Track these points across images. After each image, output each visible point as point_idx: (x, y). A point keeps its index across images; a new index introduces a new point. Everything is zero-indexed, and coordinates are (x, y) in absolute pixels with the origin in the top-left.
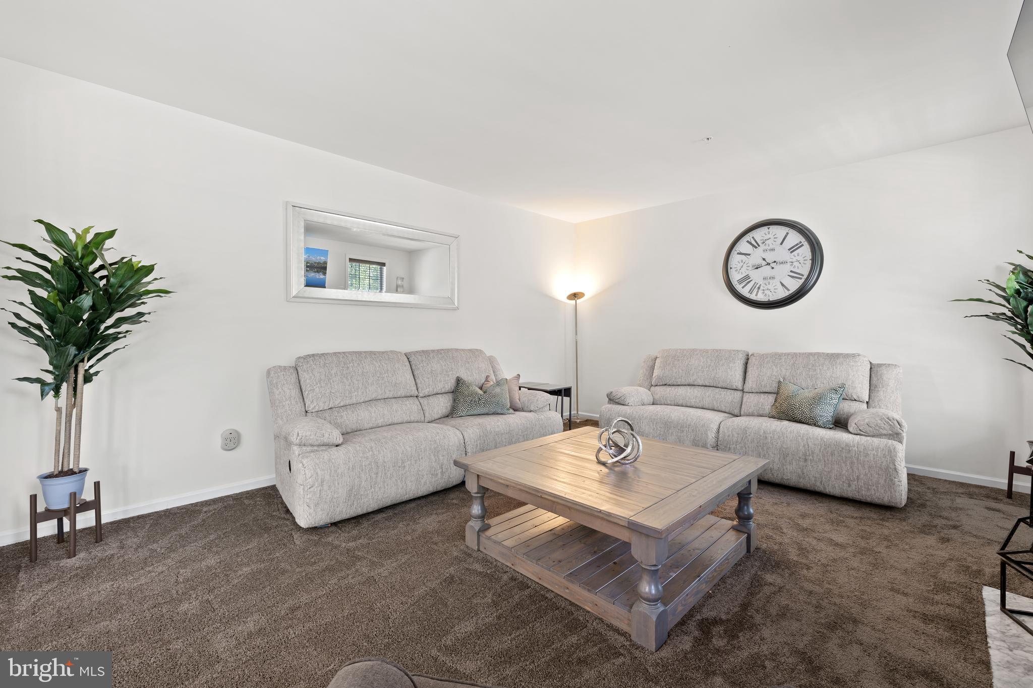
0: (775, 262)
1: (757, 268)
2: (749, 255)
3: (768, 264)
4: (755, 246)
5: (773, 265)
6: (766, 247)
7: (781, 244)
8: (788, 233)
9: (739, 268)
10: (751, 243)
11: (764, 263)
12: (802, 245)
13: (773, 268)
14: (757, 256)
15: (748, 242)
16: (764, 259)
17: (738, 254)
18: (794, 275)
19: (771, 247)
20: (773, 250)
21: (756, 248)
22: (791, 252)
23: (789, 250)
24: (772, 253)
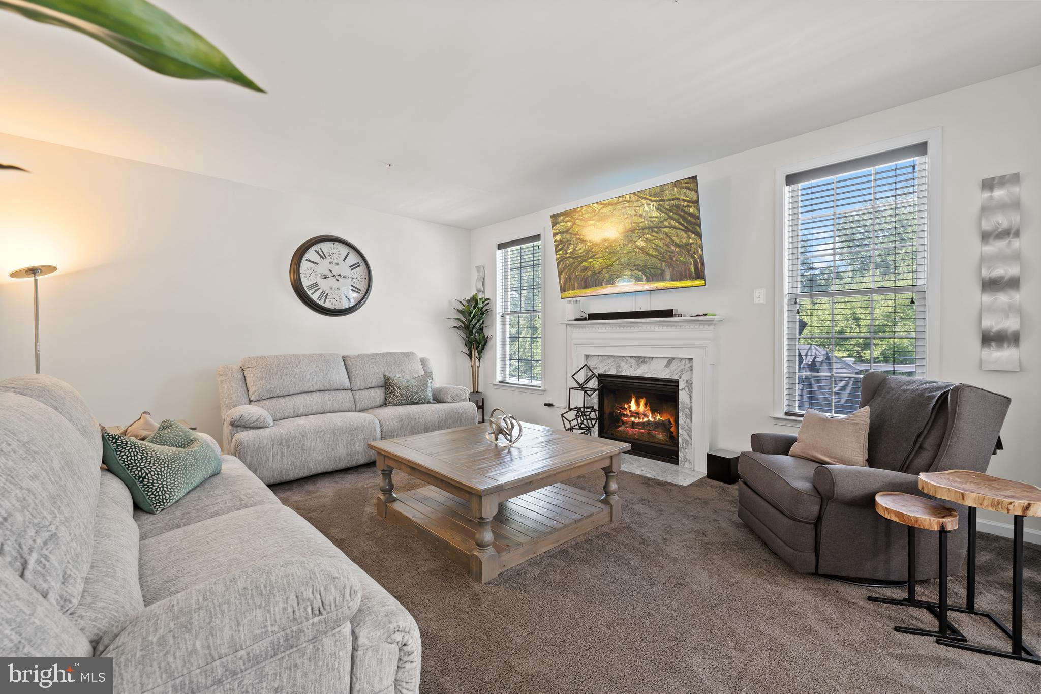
0: (340, 275)
1: (325, 278)
2: (317, 264)
3: (334, 276)
4: (323, 257)
5: (338, 277)
6: (332, 261)
7: (344, 260)
8: (349, 253)
9: (308, 275)
10: (318, 253)
11: (330, 275)
12: (359, 266)
13: (338, 280)
14: (324, 267)
15: (316, 251)
16: (331, 271)
17: (307, 260)
18: (355, 289)
19: (336, 261)
20: (337, 264)
21: (323, 259)
22: (352, 270)
23: (350, 267)
24: (337, 267)
